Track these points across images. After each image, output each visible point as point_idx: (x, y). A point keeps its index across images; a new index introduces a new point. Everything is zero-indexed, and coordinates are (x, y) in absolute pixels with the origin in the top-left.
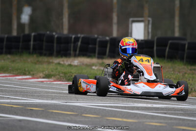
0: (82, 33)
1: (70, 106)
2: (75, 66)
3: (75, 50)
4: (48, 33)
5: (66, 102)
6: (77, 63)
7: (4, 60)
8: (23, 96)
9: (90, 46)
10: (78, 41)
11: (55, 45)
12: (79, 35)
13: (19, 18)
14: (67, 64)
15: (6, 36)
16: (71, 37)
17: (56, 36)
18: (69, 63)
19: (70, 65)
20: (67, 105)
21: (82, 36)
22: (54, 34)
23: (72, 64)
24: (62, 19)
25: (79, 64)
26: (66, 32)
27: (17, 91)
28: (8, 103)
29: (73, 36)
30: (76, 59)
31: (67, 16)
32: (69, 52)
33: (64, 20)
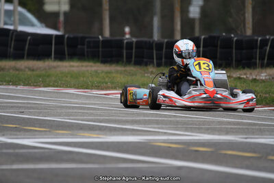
0: (271, 35)
1: (250, 144)
2: (263, 81)
3: (262, 58)
4: (224, 34)
5: (246, 138)
6: (266, 76)
8: (187, 130)
10: (267, 45)
11: (234, 50)
12: (268, 37)
13: (184, 11)
14: (251, 78)
15: (166, 40)
16: (257, 40)
17: (235, 39)
18: (254, 77)
19: (255, 80)
20: (247, 143)
21: (272, 38)
22: (232, 35)
23: (258, 78)
24: (244, 15)
25: (267, 77)
26: (249, 32)
27: (177, 122)
28: (164, 141)
29: (260, 39)
30: (264, 71)
31: (250, 10)
32: (253, 60)
33: (247, 15)
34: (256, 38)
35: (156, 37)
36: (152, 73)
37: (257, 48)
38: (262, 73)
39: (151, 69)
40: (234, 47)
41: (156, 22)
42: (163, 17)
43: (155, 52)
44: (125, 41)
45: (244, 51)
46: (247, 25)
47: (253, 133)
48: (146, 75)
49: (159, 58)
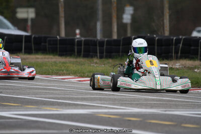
0: (183, 35)
1: (169, 115)
2: (177, 69)
3: (176, 52)
4: (149, 35)
5: (165, 111)
6: (179, 65)
7: (104, 65)
8: (122, 105)
9: (193, 48)
10: (180, 43)
11: (156, 47)
12: (181, 37)
13: (120, 18)
14: (169, 67)
15: (106, 39)
16: (173, 39)
17: (157, 38)
18: (171, 66)
19: (171, 69)
21: (184, 37)
22: (155, 36)
23: (174, 67)
24: (163, 20)
25: (181, 67)
26: (167, 33)
27: (115, 99)
28: (106, 113)
29: (175, 38)
30: (178, 62)
31: (168, 17)
32: (170, 54)
33: (165, 21)
34: (172, 37)
35: (99, 37)
36: (96, 63)
37: (173, 45)
38: (177, 63)
39: (95, 60)
40: (156, 44)
41: (99, 26)
42: (104, 23)
43: (98, 48)
44: (76, 40)
45: (163, 47)
46: (165, 28)
47: (171, 107)
48: (92, 65)
49: (101, 52)
